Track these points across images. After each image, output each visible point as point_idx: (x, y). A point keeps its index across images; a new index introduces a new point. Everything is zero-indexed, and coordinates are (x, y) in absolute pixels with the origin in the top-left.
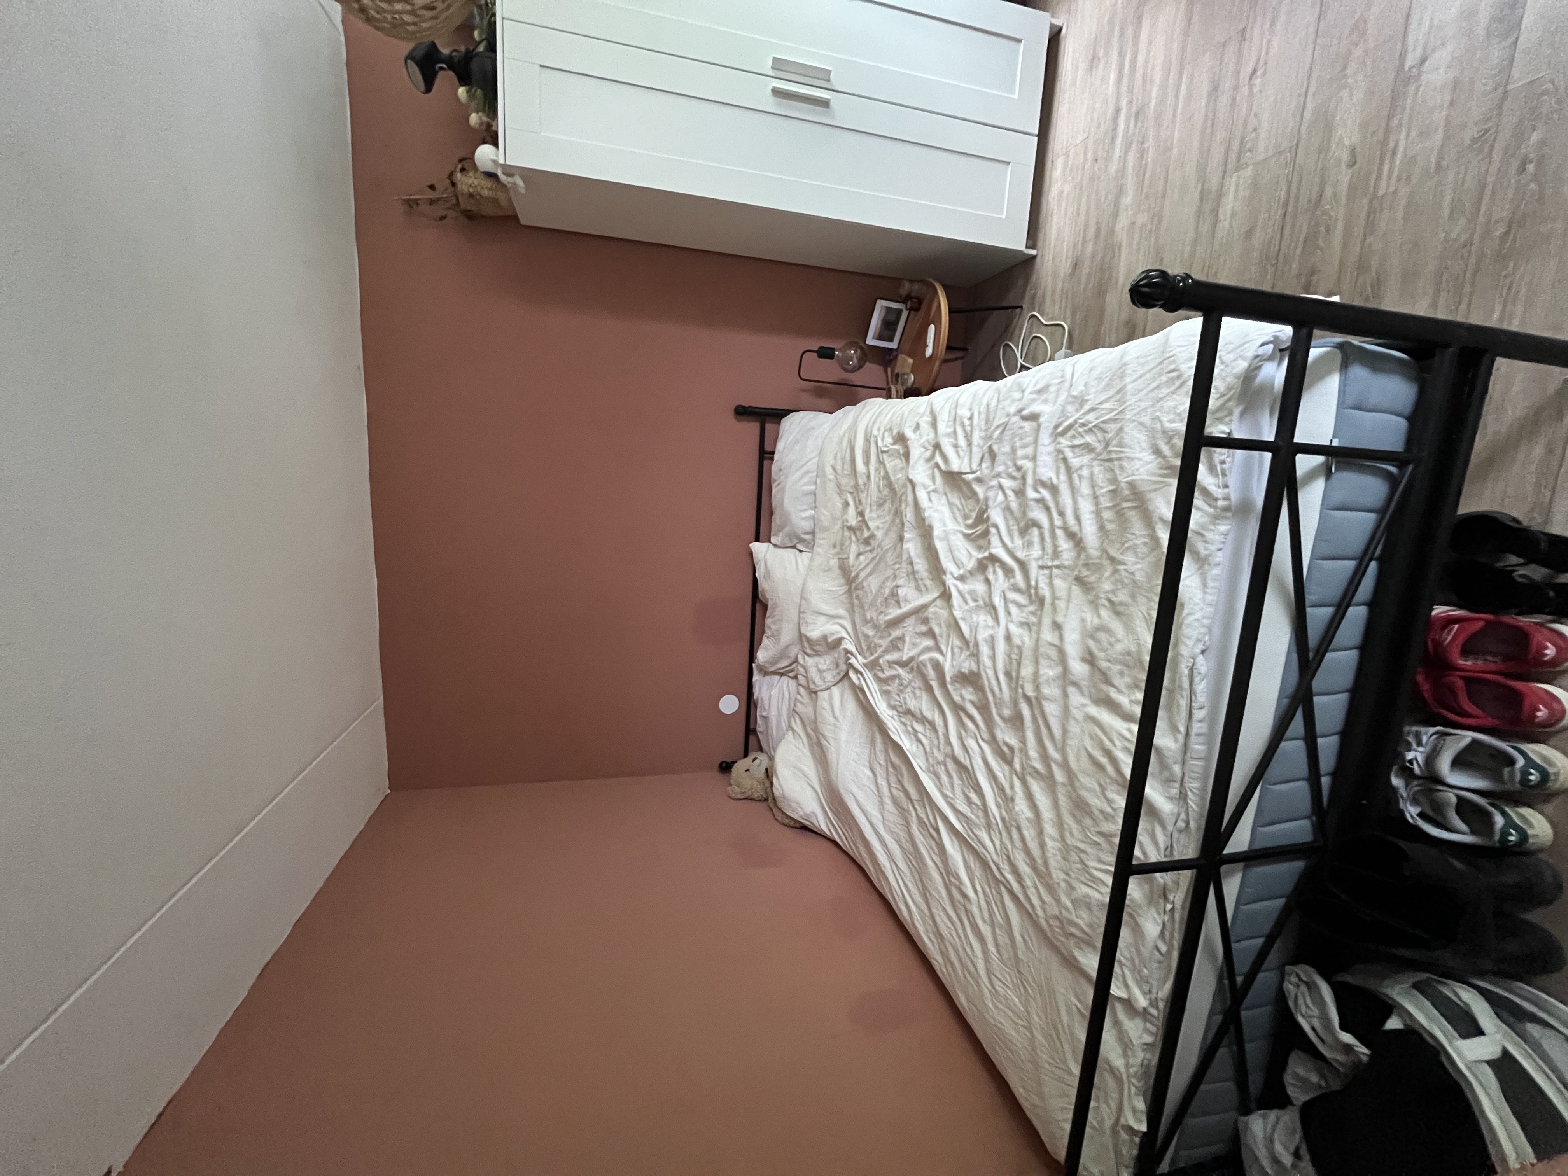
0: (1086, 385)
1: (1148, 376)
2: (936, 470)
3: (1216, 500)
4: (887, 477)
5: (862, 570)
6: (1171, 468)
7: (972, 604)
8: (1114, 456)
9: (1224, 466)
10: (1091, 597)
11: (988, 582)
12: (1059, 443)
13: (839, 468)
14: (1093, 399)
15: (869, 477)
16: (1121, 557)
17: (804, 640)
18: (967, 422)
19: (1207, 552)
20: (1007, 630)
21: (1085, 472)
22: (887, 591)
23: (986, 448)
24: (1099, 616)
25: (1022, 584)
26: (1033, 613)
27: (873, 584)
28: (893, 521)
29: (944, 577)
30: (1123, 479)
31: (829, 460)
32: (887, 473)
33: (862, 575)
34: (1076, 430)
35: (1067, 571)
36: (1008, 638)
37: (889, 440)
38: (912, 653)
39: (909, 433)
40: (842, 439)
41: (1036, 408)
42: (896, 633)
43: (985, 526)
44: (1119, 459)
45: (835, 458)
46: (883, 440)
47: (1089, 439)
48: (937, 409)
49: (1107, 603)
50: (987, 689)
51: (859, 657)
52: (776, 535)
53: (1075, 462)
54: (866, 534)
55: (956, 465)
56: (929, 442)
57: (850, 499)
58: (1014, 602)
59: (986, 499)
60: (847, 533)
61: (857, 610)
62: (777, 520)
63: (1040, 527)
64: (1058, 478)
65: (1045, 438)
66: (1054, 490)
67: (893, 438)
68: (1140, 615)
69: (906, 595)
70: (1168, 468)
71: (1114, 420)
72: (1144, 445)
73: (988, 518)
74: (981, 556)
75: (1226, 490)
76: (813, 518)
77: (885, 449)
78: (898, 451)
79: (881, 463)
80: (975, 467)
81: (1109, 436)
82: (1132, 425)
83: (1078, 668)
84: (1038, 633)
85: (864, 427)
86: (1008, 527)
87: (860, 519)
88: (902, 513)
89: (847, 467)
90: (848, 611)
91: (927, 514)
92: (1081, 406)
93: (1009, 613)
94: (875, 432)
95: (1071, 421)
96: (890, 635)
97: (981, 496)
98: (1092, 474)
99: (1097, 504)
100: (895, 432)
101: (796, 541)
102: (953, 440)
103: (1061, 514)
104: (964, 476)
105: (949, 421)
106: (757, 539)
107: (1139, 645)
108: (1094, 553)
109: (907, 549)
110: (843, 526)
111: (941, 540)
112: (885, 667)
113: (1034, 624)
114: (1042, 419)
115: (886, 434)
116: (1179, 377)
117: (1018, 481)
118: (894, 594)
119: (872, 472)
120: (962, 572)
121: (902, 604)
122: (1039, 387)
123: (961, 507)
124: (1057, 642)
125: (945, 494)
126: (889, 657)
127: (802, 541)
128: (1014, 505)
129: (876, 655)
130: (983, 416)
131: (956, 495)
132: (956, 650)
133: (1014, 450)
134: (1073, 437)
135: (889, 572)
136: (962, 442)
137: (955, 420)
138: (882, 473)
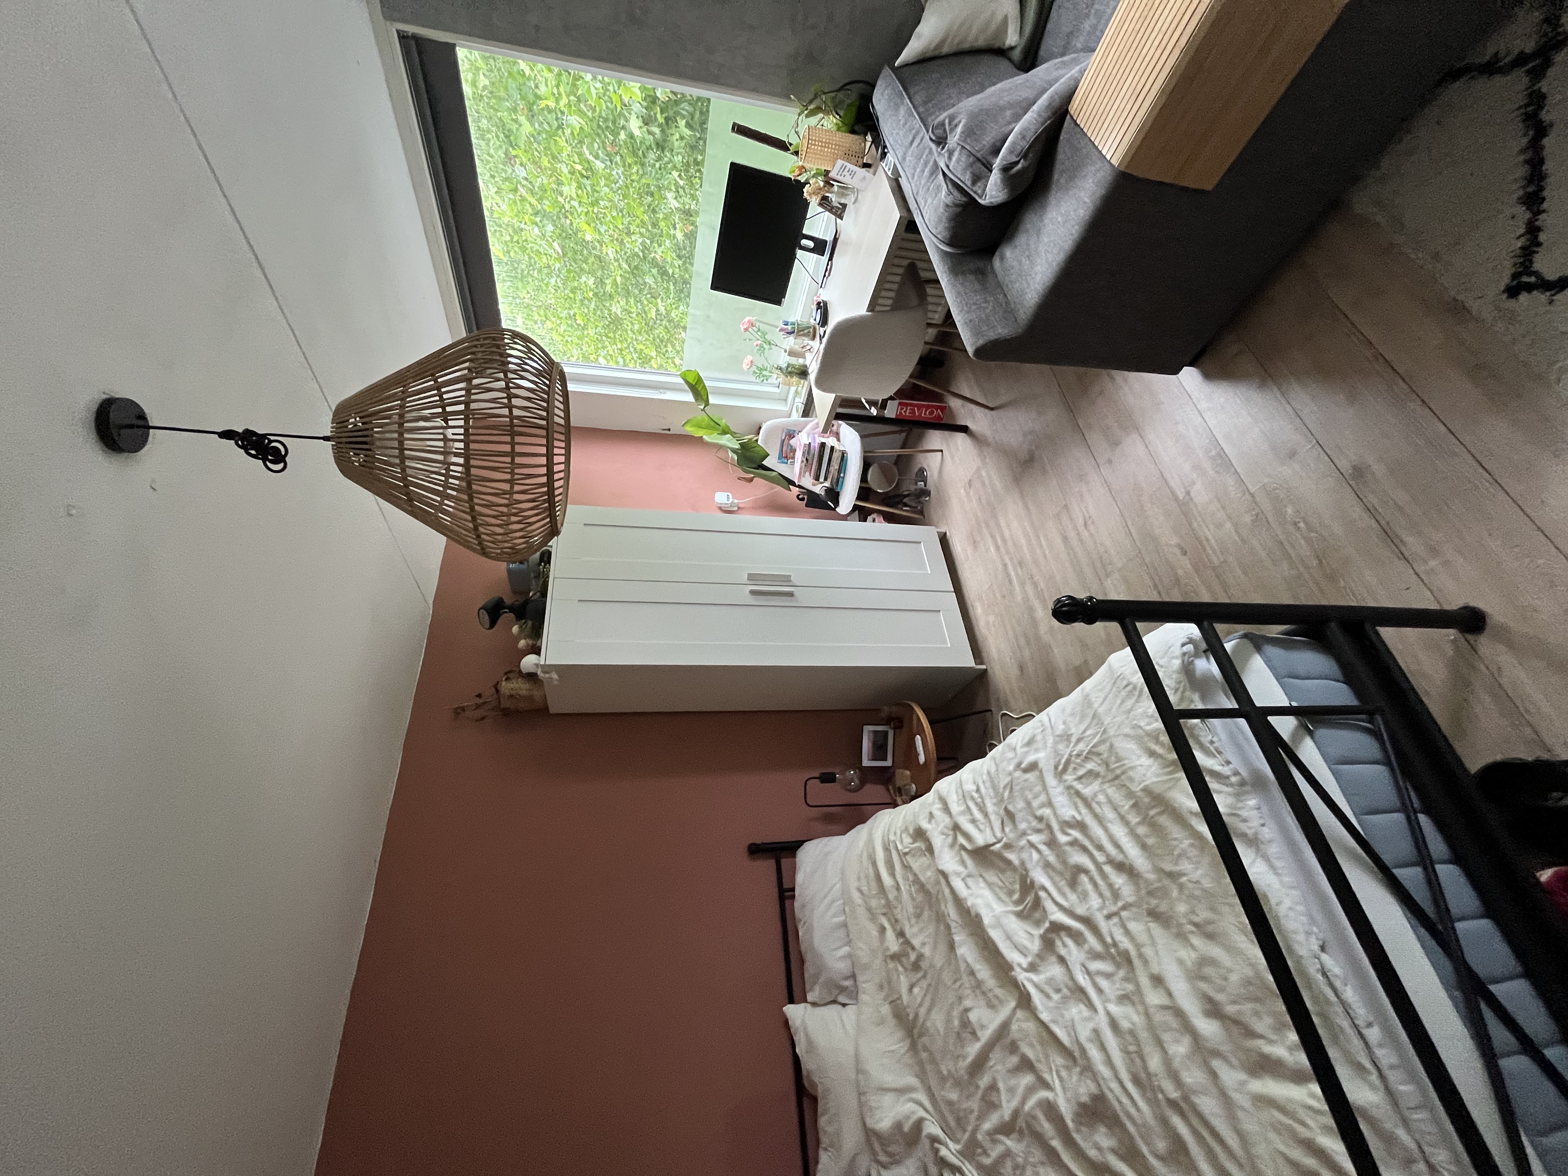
0: (1064, 723)
1: (1110, 696)
2: (963, 853)
3: (1228, 777)
4: (917, 881)
5: (920, 1005)
6: (1173, 763)
7: (1056, 997)
8: (1118, 772)
9: (1215, 745)
10: (1174, 930)
11: (1062, 960)
12: (1065, 781)
13: (865, 889)
14: (1075, 732)
15: (898, 888)
16: (1175, 869)
17: (874, 1139)
18: (976, 795)
19: (1253, 831)
20: (1108, 1013)
21: (1101, 798)
22: (956, 1023)
23: (1002, 812)
24: (1193, 947)
25: (1098, 947)
26: (1126, 979)
27: (937, 1021)
28: (938, 927)
29: (1013, 973)
30: (1136, 788)
31: (853, 884)
32: (915, 875)
33: (922, 1011)
34: (1074, 762)
35: (1134, 910)
36: (1114, 1024)
37: (907, 840)
38: (1014, 1103)
39: (925, 825)
40: (861, 856)
41: (1031, 758)
42: (984, 1081)
43: (1033, 895)
44: (1123, 773)
45: (859, 879)
46: (902, 842)
47: (1090, 766)
48: (944, 793)
49: (1193, 929)
50: (1121, 1114)
51: (951, 1144)
52: (811, 990)
53: (1087, 791)
54: (913, 957)
55: (980, 840)
56: (947, 828)
57: (884, 921)
58: (1099, 973)
59: (1023, 863)
60: (891, 965)
61: (928, 1067)
62: (810, 969)
63: (1086, 872)
64: (1080, 813)
65: (1051, 780)
66: (1081, 826)
67: (911, 836)
68: (1233, 928)
69: (979, 1019)
70: (1168, 766)
71: (1102, 742)
72: (1138, 752)
73: (1032, 882)
74: (1042, 931)
75: (1231, 766)
76: (850, 956)
77: (907, 850)
78: (920, 849)
79: (907, 867)
80: (999, 834)
81: (1105, 756)
82: (1119, 739)
83: (1207, 1027)
84: (1143, 1003)
85: (880, 839)
86: (1055, 884)
87: (901, 940)
88: (944, 916)
89: (874, 884)
90: (917, 1076)
91: (969, 904)
92: (1069, 741)
93: (1100, 991)
94: (892, 838)
95: (1066, 757)
96: (977, 1087)
97: (1016, 862)
98: (1107, 796)
99: (1127, 823)
100: (911, 831)
101: (835, 992)
102: (969, 817)
103: (1100, 848)
104: (992, 848)
105: (959, 800)
106: (791, 1001)
107: (1251, 965)
108: (1151, 876)
109: (962, 955)
110: (886, 956)
111: (993, 927)
112: (987, 1144)
113: (1133, 994)
114: (1041, 765)
115: (904, 836)
116: (1135, 688)
117: (1045, 832)
118: (965, 1024)
119: (900, 881)
120: (1030, 959)
121: (979, 1033)
122: (1026, 740)
123: (1000, 884)
124: (1166, 1001)
125: (981, 876)
126: (987, 1126)
127: (843, 990)
128: (1052, 858)
129: (970, 1128)
130: (988, 784)
131: (992, 873)
132: (1064, 1073)
133: (1028, 804)
134: (1075, 769)
135: (951, 997)
136: (978, 815)
137: (964, 796)
138: (911, 878)
